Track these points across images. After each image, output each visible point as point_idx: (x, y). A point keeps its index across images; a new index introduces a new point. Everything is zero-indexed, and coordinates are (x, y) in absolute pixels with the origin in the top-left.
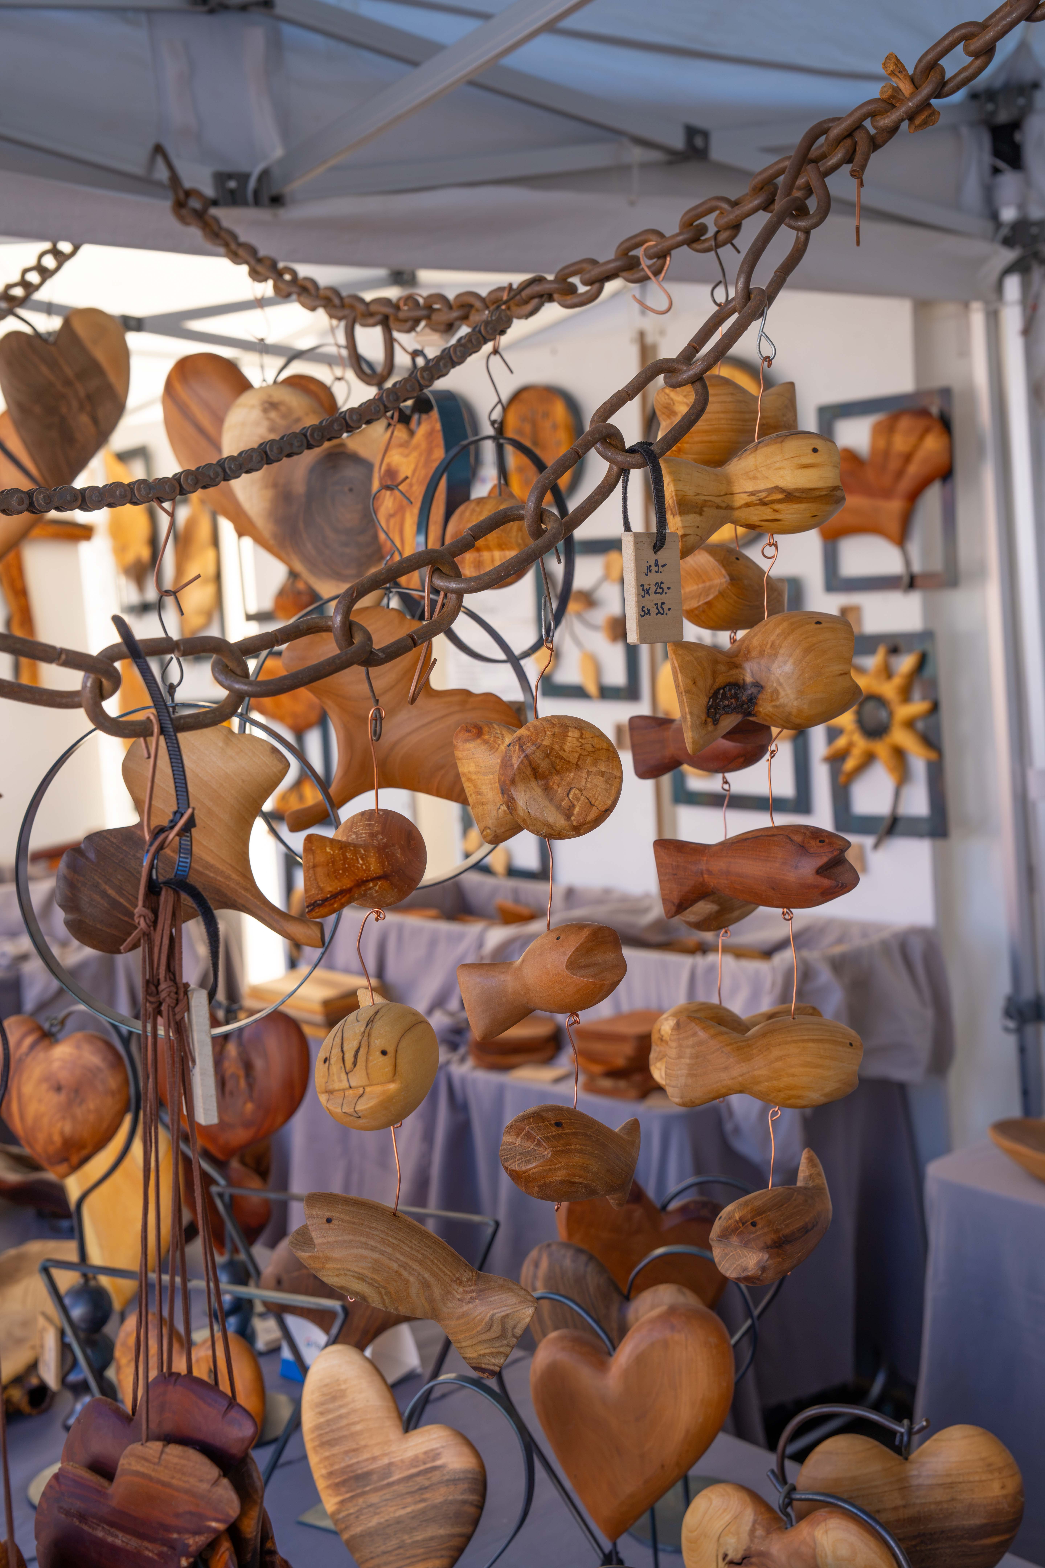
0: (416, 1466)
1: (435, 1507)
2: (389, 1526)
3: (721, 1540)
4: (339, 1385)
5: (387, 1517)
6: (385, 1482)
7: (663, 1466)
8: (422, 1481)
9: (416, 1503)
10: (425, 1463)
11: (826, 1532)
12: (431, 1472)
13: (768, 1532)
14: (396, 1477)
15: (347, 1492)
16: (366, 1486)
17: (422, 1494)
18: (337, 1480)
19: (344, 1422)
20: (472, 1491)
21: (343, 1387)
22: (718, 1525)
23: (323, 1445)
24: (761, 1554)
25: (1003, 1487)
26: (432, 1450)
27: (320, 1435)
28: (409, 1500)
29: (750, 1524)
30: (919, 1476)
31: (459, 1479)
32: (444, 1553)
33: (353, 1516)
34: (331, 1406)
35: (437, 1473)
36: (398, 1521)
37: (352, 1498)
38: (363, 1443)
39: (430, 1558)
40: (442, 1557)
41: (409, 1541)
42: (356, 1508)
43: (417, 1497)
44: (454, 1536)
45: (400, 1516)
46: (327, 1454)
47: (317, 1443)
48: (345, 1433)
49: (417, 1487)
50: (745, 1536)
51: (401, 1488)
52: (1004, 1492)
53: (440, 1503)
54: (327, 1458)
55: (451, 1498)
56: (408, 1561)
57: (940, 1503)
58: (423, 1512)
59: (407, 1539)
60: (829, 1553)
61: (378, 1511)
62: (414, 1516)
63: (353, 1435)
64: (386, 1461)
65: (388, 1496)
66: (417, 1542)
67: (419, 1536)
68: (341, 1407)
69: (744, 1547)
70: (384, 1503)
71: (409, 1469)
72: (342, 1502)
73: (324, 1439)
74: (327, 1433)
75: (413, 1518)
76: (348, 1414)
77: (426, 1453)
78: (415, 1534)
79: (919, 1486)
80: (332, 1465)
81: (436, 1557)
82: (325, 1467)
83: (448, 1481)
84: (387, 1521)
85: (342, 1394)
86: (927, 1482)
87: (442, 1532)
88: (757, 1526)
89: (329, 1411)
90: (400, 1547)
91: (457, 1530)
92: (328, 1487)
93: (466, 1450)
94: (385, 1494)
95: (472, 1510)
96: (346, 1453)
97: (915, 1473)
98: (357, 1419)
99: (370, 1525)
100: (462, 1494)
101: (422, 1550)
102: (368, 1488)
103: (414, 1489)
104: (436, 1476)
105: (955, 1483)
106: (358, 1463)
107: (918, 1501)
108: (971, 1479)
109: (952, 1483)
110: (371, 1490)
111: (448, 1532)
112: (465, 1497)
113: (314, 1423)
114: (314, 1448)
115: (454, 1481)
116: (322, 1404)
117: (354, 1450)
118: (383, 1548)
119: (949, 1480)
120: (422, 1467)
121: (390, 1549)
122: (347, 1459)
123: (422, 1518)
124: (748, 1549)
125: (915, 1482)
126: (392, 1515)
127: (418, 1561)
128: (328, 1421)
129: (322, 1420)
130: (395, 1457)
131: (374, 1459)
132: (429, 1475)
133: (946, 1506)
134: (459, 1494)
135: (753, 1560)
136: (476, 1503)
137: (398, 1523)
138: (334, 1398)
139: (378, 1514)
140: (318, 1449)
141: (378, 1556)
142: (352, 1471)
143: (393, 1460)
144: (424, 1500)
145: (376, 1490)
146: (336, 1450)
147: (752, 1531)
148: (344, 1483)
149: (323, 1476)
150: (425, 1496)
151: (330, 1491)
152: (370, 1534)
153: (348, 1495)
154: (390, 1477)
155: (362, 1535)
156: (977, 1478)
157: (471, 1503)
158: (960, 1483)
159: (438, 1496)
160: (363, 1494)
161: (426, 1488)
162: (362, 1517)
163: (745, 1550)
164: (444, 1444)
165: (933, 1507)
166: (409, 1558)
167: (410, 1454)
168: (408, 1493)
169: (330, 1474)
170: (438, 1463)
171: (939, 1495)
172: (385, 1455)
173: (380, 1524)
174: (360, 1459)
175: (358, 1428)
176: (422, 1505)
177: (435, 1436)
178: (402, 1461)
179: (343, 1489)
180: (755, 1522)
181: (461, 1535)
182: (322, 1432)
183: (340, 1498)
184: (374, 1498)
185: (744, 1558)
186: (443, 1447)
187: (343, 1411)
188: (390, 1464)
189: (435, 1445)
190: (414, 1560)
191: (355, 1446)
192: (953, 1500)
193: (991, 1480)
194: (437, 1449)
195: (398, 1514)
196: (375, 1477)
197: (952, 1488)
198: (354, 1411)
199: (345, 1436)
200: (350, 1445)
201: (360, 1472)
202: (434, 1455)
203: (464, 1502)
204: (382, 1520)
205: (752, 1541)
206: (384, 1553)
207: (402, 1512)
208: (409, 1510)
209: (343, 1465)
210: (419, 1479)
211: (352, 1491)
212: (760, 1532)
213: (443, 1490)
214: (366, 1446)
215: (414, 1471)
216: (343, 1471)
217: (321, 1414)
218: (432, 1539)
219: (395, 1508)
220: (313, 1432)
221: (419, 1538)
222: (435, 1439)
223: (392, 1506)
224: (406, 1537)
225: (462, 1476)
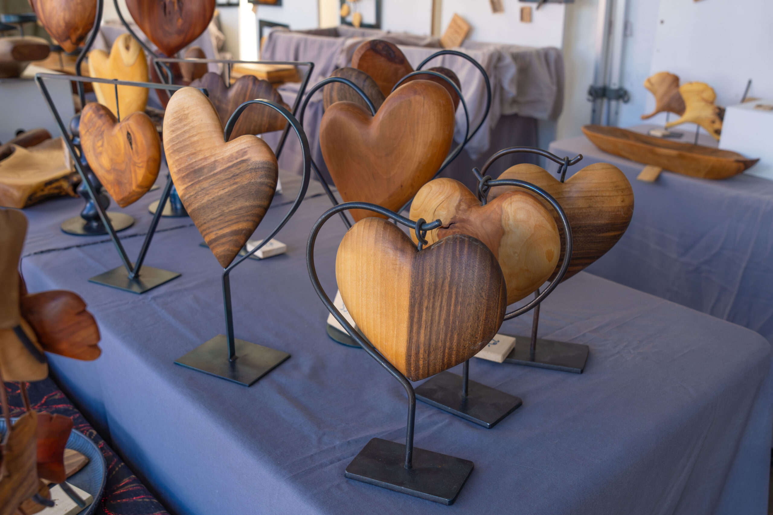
0: (231, 161)
1: (243, 187)
2: (214, 202)
3: (436, 213)
4: (184, 111)
5: (213, 196)
6: (212, 173)
7: (402, 186)
8: (235, 170)
9: (231, 185)
10: (237, 159)
11: (511, 204)
12: (240, 164)
13: (469, 207)
14: (218, 170)
15: (190, 182)
16: (200, 177)
17: (235, 179)
18: (183, 175)
19: (187, 135)
20: (267, 176)
21: (186, 112)
22: (435, 203)
23: (174, 152)
24: (463, 221)
25: (622, 201)
26: (241, 150)
27: (173, 145)
28: (227, 184)
29: (457, 202)
30: (569, 192)
31: (258, 168)
32: (248, 218)
33: (193, 197)
34: (179, 126)
35: (244, 164)
36: (220, 198)
37: (192, 185)
38: (198, 149)
39: (240, 221)
40: (247, 220)
41: (227, 211)
42: (195, 191)
43: (232, 181)
44: (255, 207)
45: (221, 195)
46: (177, 158)
47: (171, 151)
48: (188, 143)
49: (232, 175)
50: (452, 209)
51: (222, 176)
52: (623, 204)
53: (246, 184)
54: (177, 160)
55: (253, 181)
56: (226, 224)
57: (582, 208)
58: (235, 191)
59: (226, 209)
60: (511, 218)
61: (208, 192)
62: (229, 194)
63: (193, 143)
64: (213, 159)
65: (213, 182)
66: (232, 211)
67: (233, 207)
68: (185, 125)
69: (452, 217)
70: (211, 187)
71: (227, 163)
72: (186, 188)
73: (175, 148)
74: (176, 144)
75: (229, 195)
76: (189, 130)
77: (237, 152)
78: (231, 206)
79: (569, 198)
80: (180, 165)
81: (244, 221)
82: (176, 167)
83: (251, 169)
84: (213, 198)
85: (186, 117)
86: (575, 195)
87: (247, 204)
88: (462, 203)
89: (178, 129)
90: (221, 215)
91: (258, 203)
92: (178, 179)
93: (264, 149)
94: (211, 181)
95: (267, 189)
96: (188, 156)
97: (567, 190)
98: (195, 133)
99: (203, 202)
100: (260, 178)
101: (235, 217)
102: (202, 178)
103: (229, 177)
104: (244, 167)
105: (593, 196)
106: (195, 162)
107: (567, 207)
108: (604, 195)
109: (591, 196)
110: (203, 179)
111: (251, 204)
112: (262, 180)
113: (169, 138)
114: (170, 154)
115: (255, 169)
116: (174, 125)
117: (193, 154)
118: (211, 217)
119: (589, 194)
120: (235, 162)
121: (215, 216)
122: (189, 160)
123: (234, 195)
124: (455, 217)
125: (567, 195)
126: (216, 195)
127: (233, 224)
128: (177, 136)
129: (173, 135)
130: (218, 157)
131: (205, 159)
132: (239, 166)
133: (584, 211)
134: (259, 178)
135: (457, 225)
136: (269, 184)
137: (220, 199)
138: (181, 120)
139: (208, 194)
140: (172, 155)
141: (208, 221)
142: (192, 168)
143: (217, 159)
144: (236, 183)
145: (206, 179)
146: (182, 154)
147: (458, 207)
148: (187, 175)
149: (175, 173)
150: (236, 181)
151: (179, 182)
152: (203, 208)
153: (190, 184)
154: (215, 169)
155: (199, 209)
156: (607, 194)
157: (266, 185)
158: (596, 196)
159: (244, 180)
160: (199, 182)
161: (237, 175)
162: (198, 197)
163: (452, 219)
164: (250, 145)
165: (576, 211)
166: (227, 222)
167: (228, 154)
168: (226, 179)
169: (179, 170)
170: (245, 157)
171: (581, 204)
172: (212, 156)
173: (209, 200)
174: (197, 159)
175: (195, 139)
176: (235, 186)
177: (245, 141)
178: (223, 159)
179: (187, 180)
180: (460, 201)
181: (259, 206)
182: (174, 143)
183: (185, 186)
184: (205, 184)
185: (450, 224)
186: (249, 147)
187: (186, 128)
188: (215, 161)
189: (243, 146)
190: (230, 223)
191: (194, 151)
192: (590, 207)
193: (616, 196)
194: (245, 149)
195: (220, 194)
196: (206, 170)
197: (591, 199)
198: (193, 128)
199: (187, 145)
200: (191, 150)
201: (197, 168)
202: (244, 152)
203: (262, 184)
204: (210, 198)
205: (457, 212)
206: (212, 219)
207: (222, 192)
208: (226, 190)
209: (187, 164)
210: (232, 169)
211: (192, 181)
212: (464, 206)
213: (248, 175)
214: (200, 151)
215: (230, 164)
216: (186, 168)
217: (173, 131)
218: (241, 208)
219: (218, 190)
220: (168, 144)
221: (233, 208)
222: (244, 143)
223: (216, 189)
224: (225, 208)
225: (260, 166)
